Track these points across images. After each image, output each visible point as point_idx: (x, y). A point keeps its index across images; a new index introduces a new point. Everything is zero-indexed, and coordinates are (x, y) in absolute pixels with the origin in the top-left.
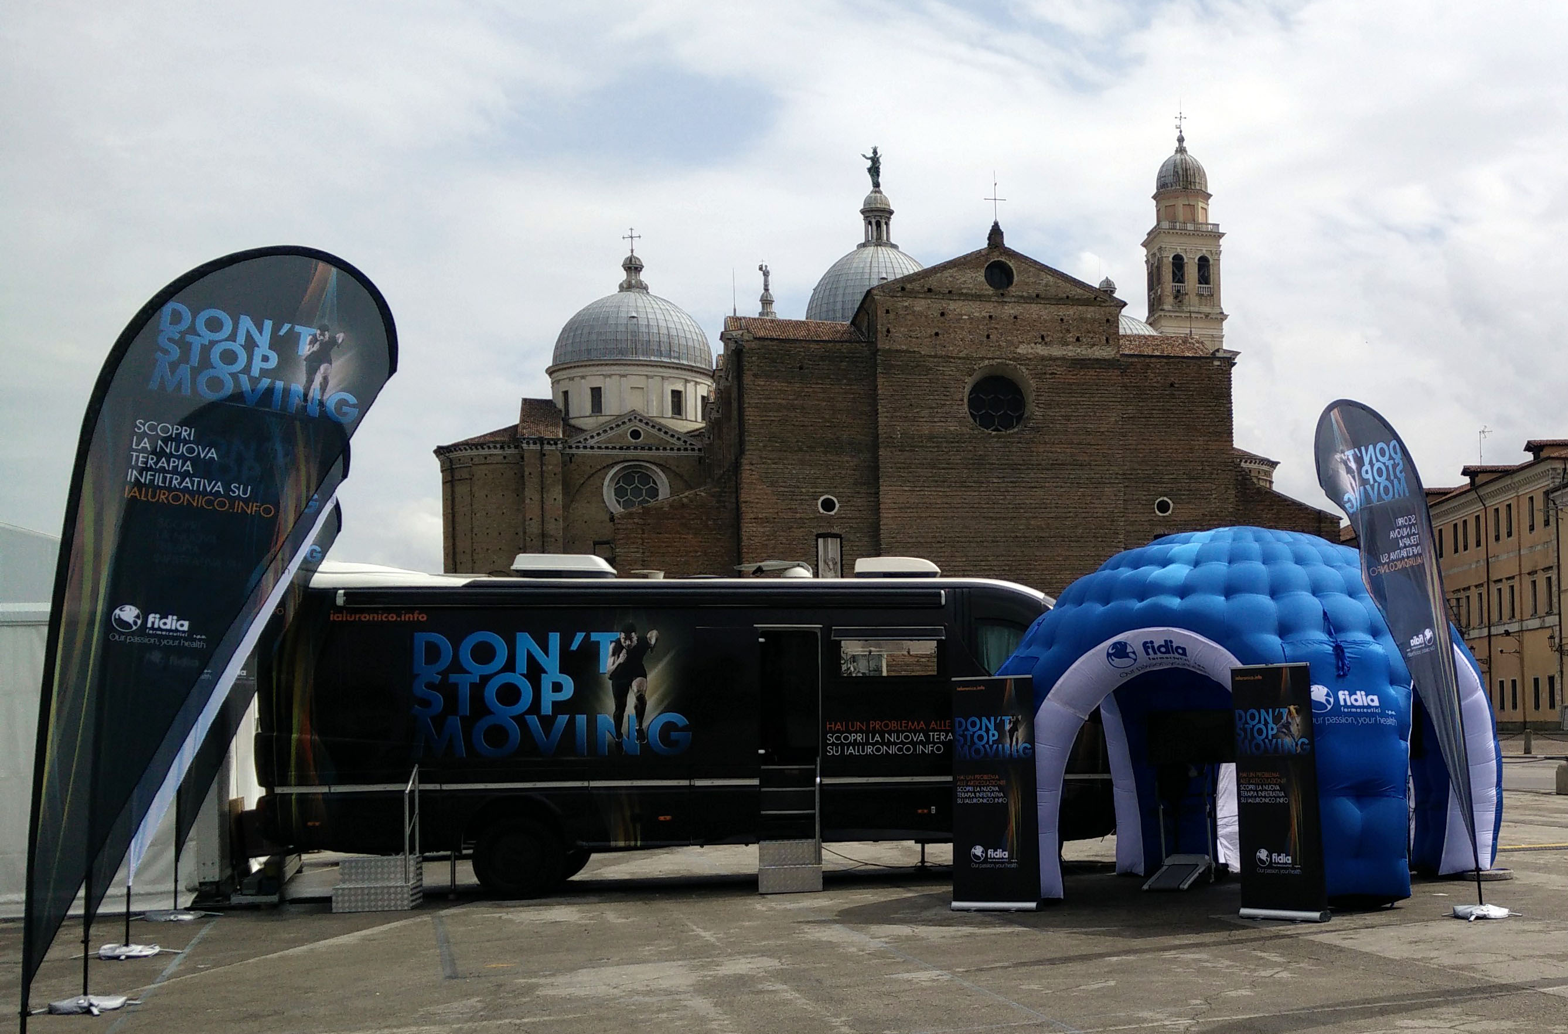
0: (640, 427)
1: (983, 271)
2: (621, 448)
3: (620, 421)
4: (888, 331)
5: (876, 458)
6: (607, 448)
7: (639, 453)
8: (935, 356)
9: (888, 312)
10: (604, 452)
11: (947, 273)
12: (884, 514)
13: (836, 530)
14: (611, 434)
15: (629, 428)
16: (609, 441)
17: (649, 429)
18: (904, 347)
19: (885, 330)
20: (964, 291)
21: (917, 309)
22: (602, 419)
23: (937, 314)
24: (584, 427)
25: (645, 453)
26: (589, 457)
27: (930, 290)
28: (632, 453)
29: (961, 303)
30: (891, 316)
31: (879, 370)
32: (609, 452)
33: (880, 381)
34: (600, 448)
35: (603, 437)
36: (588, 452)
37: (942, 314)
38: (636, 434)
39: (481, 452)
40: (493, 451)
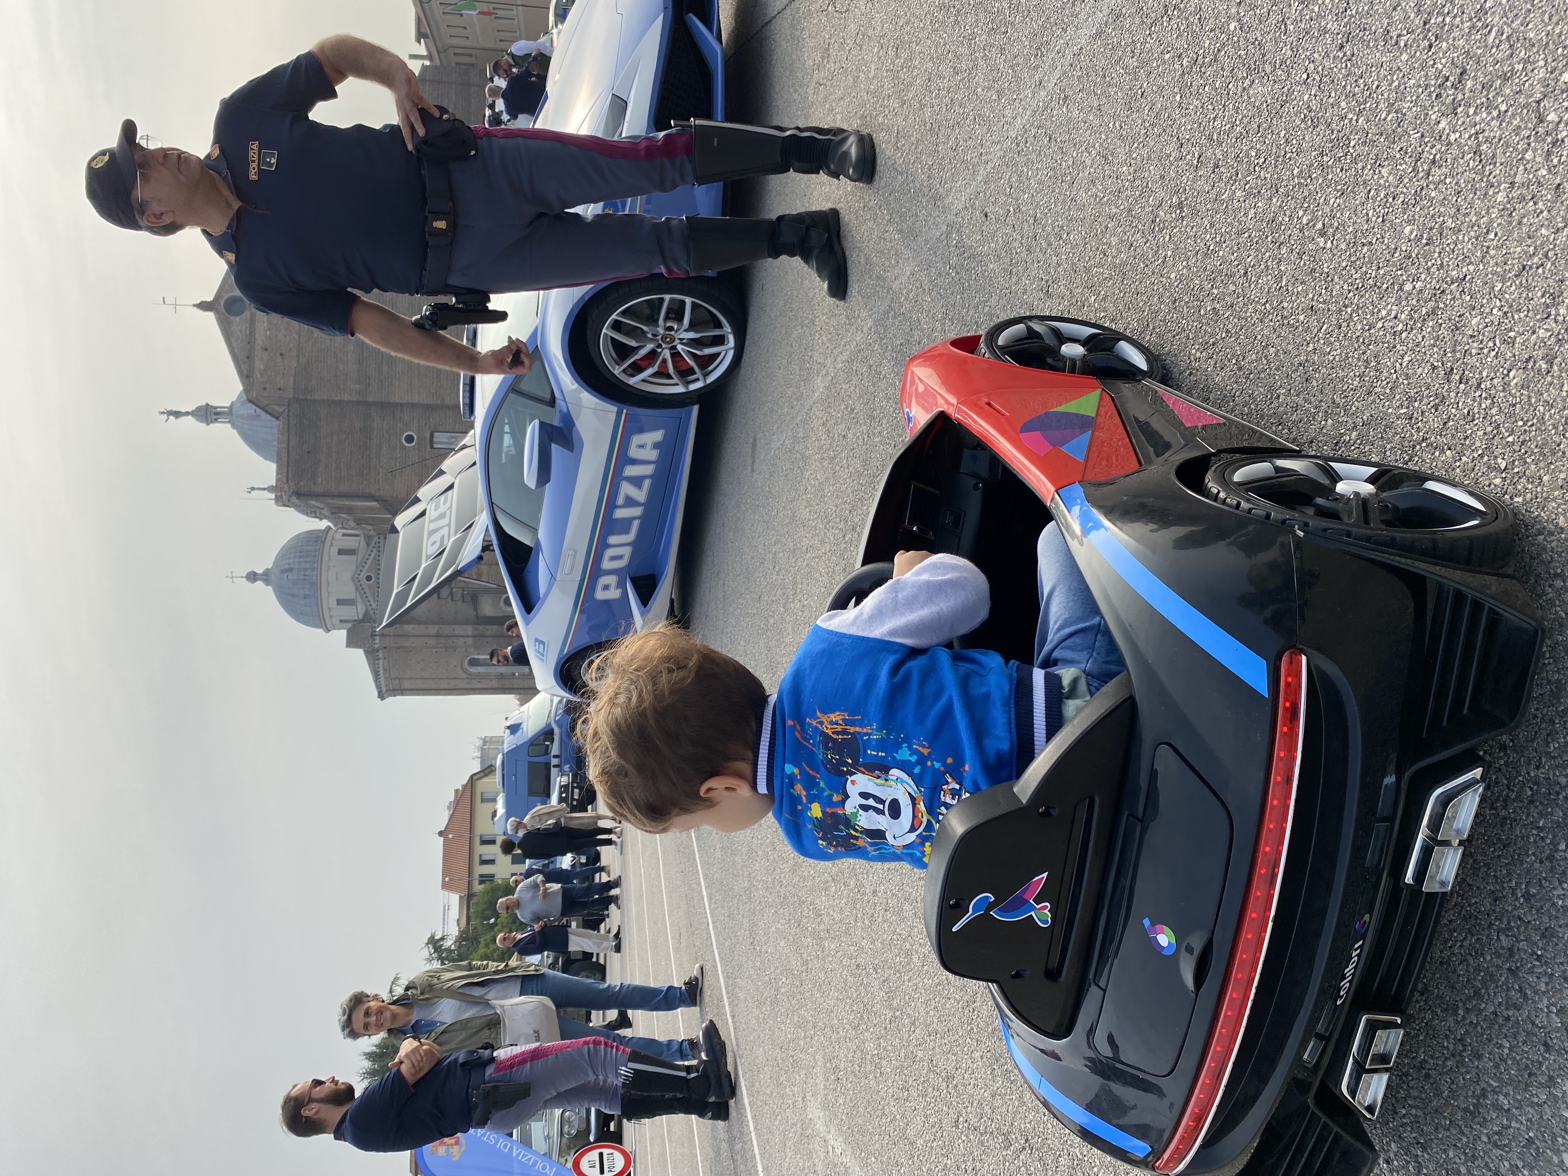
0: (363, 575)
1: (232, 318)
2: (378, 587)
3: (359, 588)
4: (280, 389)
5: (375, 404)
7: (382, 576)
8: (298, 356)
9: (265, 389)
11: (235, 345)
12: (416, 399)
13: (428, 435)
14: (368, 594)
15: (364, 581)
16: (373, 594)
17: (365, 570)
18: (292, 379)
19: (278, 392)
20: (248, 332)
21: (262, 367)
22: (359, 599)
23: (266, 353)
24: (364, 610)
25: (381, 571)
27: (248, 358)
29: (257, 336)
30: (268, 386)
31: (309, 397)
33: (317, 397)
34: (378, 601)
35: (370, 598)
37: (266, 350)
38: (369, 578)
39: (381, 672)
40: (381, 665)
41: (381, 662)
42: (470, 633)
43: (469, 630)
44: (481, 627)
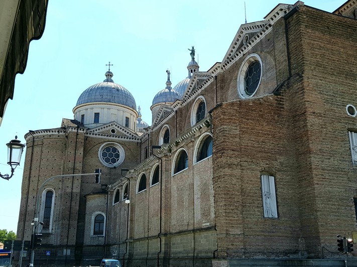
0: (116, 128)
2: (107, 136)
3: (107, 125)
6: (102, 135)
7: (114, 138)
10: (100, 137)
14: (103, 130)
15: (111, 128)
16: (103, 132)
17: (119, 129)
22: (99, 124)
24: (91, 127)
25: (117, 138)
26: (94, 138)
28: (112, 138)
32: (103, 137)
34: (99, 135)
35: (101, 131)
36: (94, 136)
38: (113, 131)
39: (49, 133)
40: (54, 133)
41: (57, 133)
42: (74, 191)
43: (77, 190)
44: (78, 198)
